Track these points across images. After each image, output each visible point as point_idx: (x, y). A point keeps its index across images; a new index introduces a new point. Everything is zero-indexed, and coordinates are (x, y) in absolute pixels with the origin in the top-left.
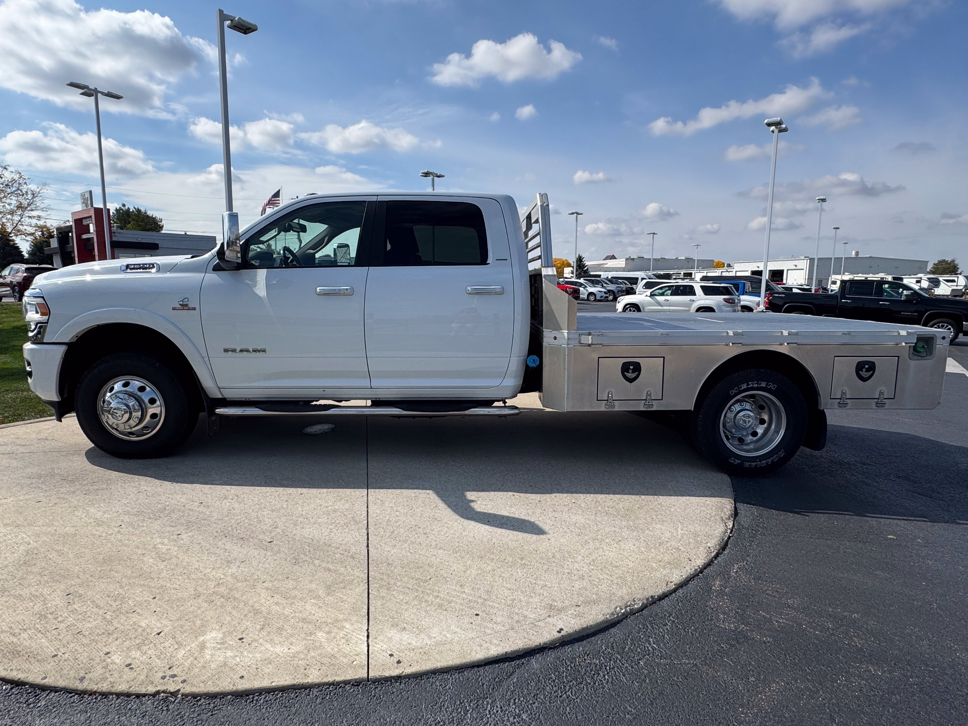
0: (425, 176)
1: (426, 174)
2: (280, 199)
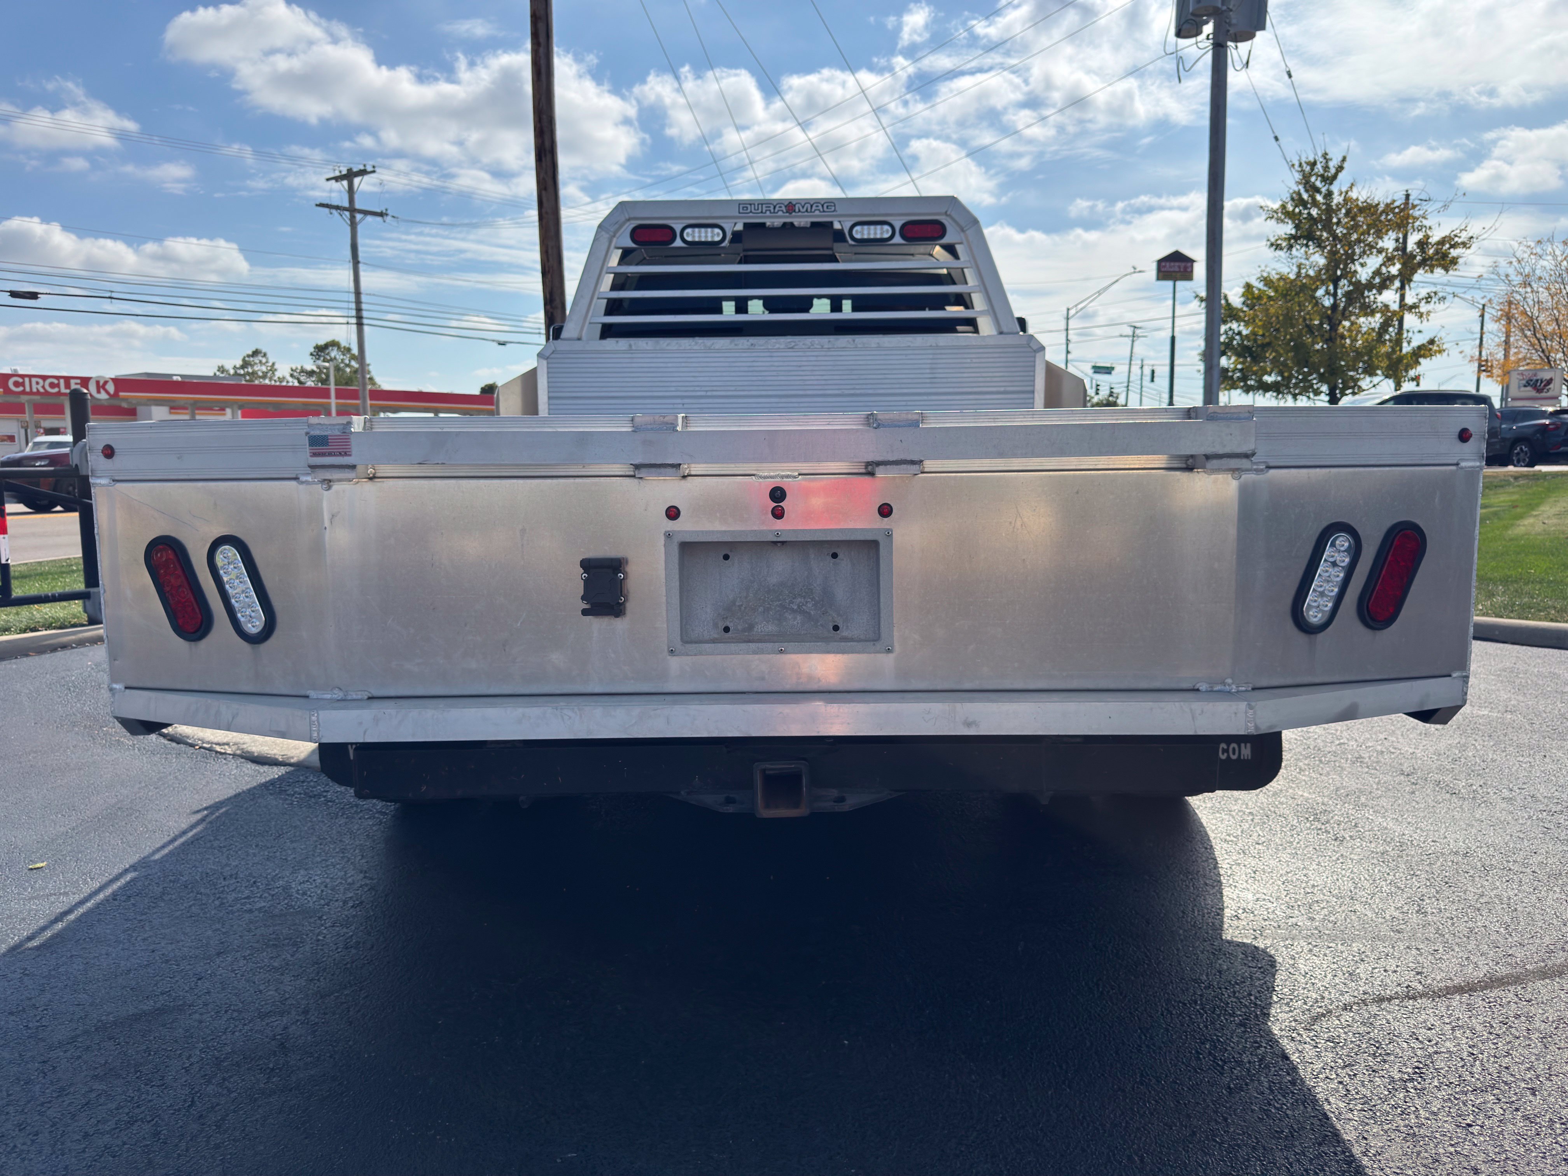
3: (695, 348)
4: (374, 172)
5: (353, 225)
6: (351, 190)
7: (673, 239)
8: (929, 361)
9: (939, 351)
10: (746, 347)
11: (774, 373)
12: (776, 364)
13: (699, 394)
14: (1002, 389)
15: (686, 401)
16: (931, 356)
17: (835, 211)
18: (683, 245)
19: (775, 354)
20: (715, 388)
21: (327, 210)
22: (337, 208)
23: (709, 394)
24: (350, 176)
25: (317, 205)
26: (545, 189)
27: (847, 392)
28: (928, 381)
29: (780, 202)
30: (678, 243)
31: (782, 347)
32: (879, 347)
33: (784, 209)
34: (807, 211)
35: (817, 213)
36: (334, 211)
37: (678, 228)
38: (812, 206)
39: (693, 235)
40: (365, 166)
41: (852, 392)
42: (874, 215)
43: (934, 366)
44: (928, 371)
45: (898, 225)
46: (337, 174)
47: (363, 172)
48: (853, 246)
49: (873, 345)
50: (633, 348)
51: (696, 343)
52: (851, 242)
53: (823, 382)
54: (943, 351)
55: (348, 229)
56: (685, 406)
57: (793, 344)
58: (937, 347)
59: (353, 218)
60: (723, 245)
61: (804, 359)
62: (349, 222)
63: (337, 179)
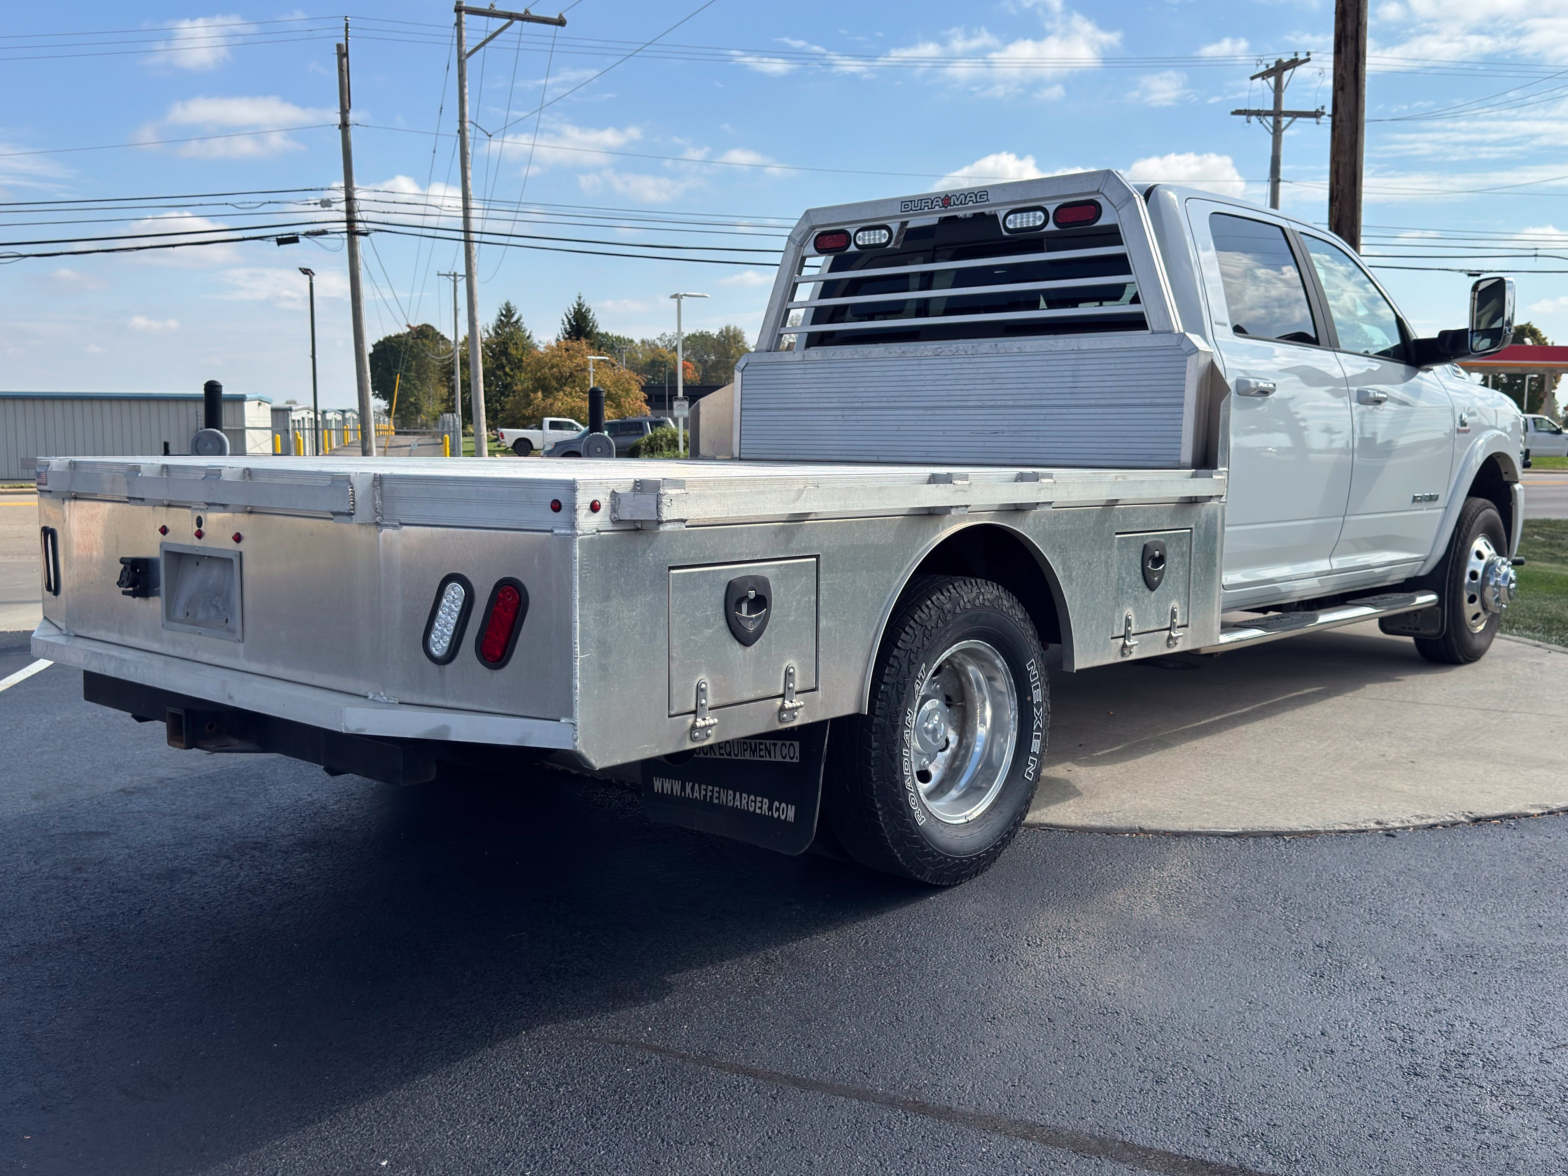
3: (855, 357)
4: (1308, 60)
5: (1277, 132)
6: (1278, 89)
7: (850, 244)
8: (1070, 368)
9: (1081, 356)
11: (922, 383)
12: (924, 372)
13: (857, 405)
14: (1148, 401)
15: (846, 413)
16: (1073, 362)
17: (987, 200)
18: (857, 250)
20: (870, 399)
21: (1244, 118)
22: (1258, 113)
23: (865, 405)
24: (1278, 70)
25: (1233, 113)
26: (1342, 89)
27: (988, 403)
28: (1069, 390)
29: (937, 196)
30: (852, 248)
32: (1021, 352)
33: (940, 203)
34: (961, 203)
35: (971, 204)
36: (1254, 118)
37: (852, 232)
38: (966, 197)
39: (865, 238)
40: (1296, 54)
41: (993, 403)
42: (1025, 201)
43: (1076, 373)
44: (1069, 379)
45: (1051, 208)
46: (1262, 69)
47: (1294, 63)
48: (1007, 237)
49: (1015, 350)
52: (1005, 233)
53: (966, 393)
54: (1086, 356)
55: (1270, 138)
56: (845, 418)
57: (940, 350)
58: (1080, 351)
59: (1277, 123)
60: (889, 246)
61: (950, 367)
62: (1271, 130)
63: (1264, 75)
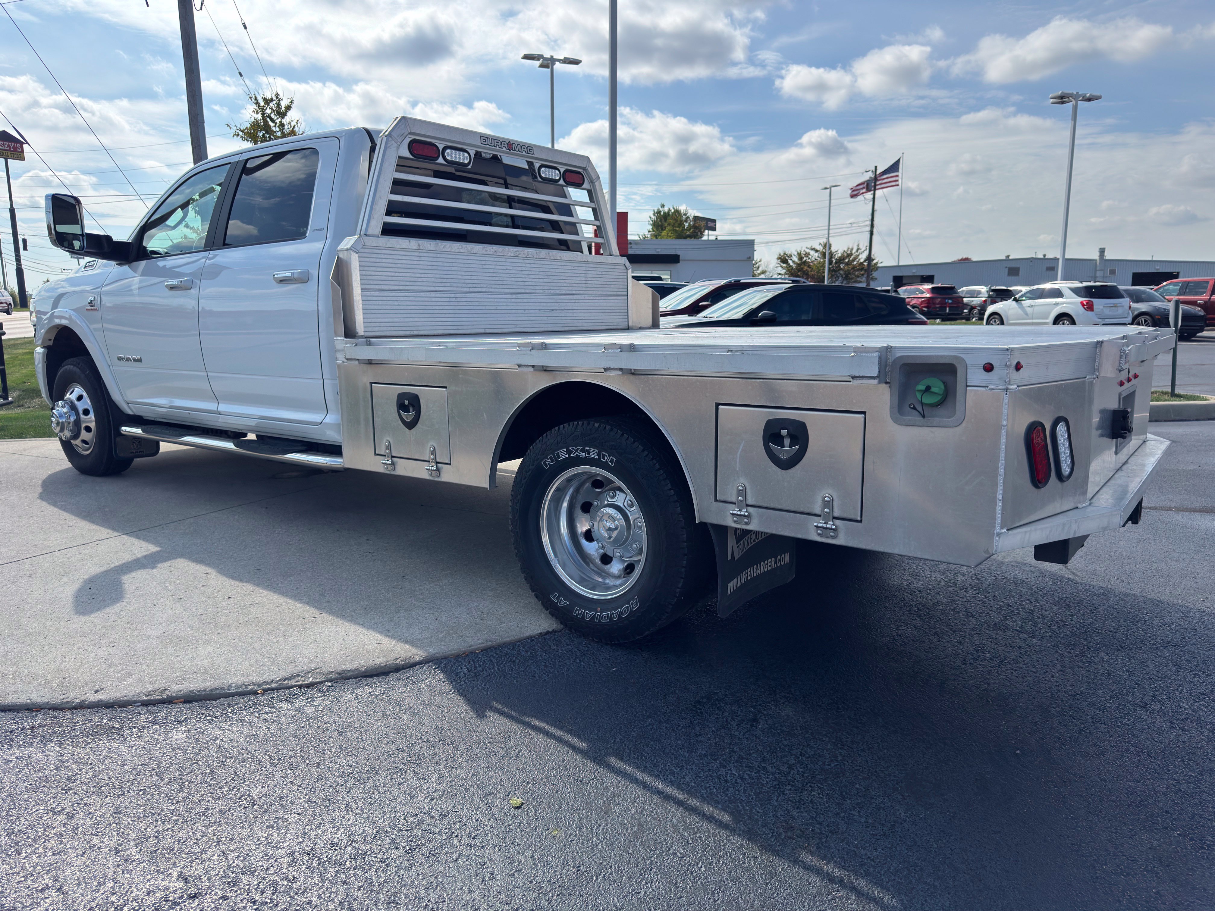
0: (1062, 103)
1: (1062, 99)
2: (900, 174)
7: (438, 158)
10: (491, 253)
11: (508, 275)
12: (509, 268)
13: (465, 289)
15: (458, 295)
17: (533, 153)
18: (444, 163)
19: (508, 260)
30: (441, 160)
31: (512, 255)
33: (506, 146)
34: (519, 150)
35: (525, 153)
37: (441, 147)
38: (521, 147)
39: (451, 155)
45: (562, 171)
48: (540, 182)
50: (421, 247)
51: (462, 247)
52: (540, 179)
60: (468, 167)
